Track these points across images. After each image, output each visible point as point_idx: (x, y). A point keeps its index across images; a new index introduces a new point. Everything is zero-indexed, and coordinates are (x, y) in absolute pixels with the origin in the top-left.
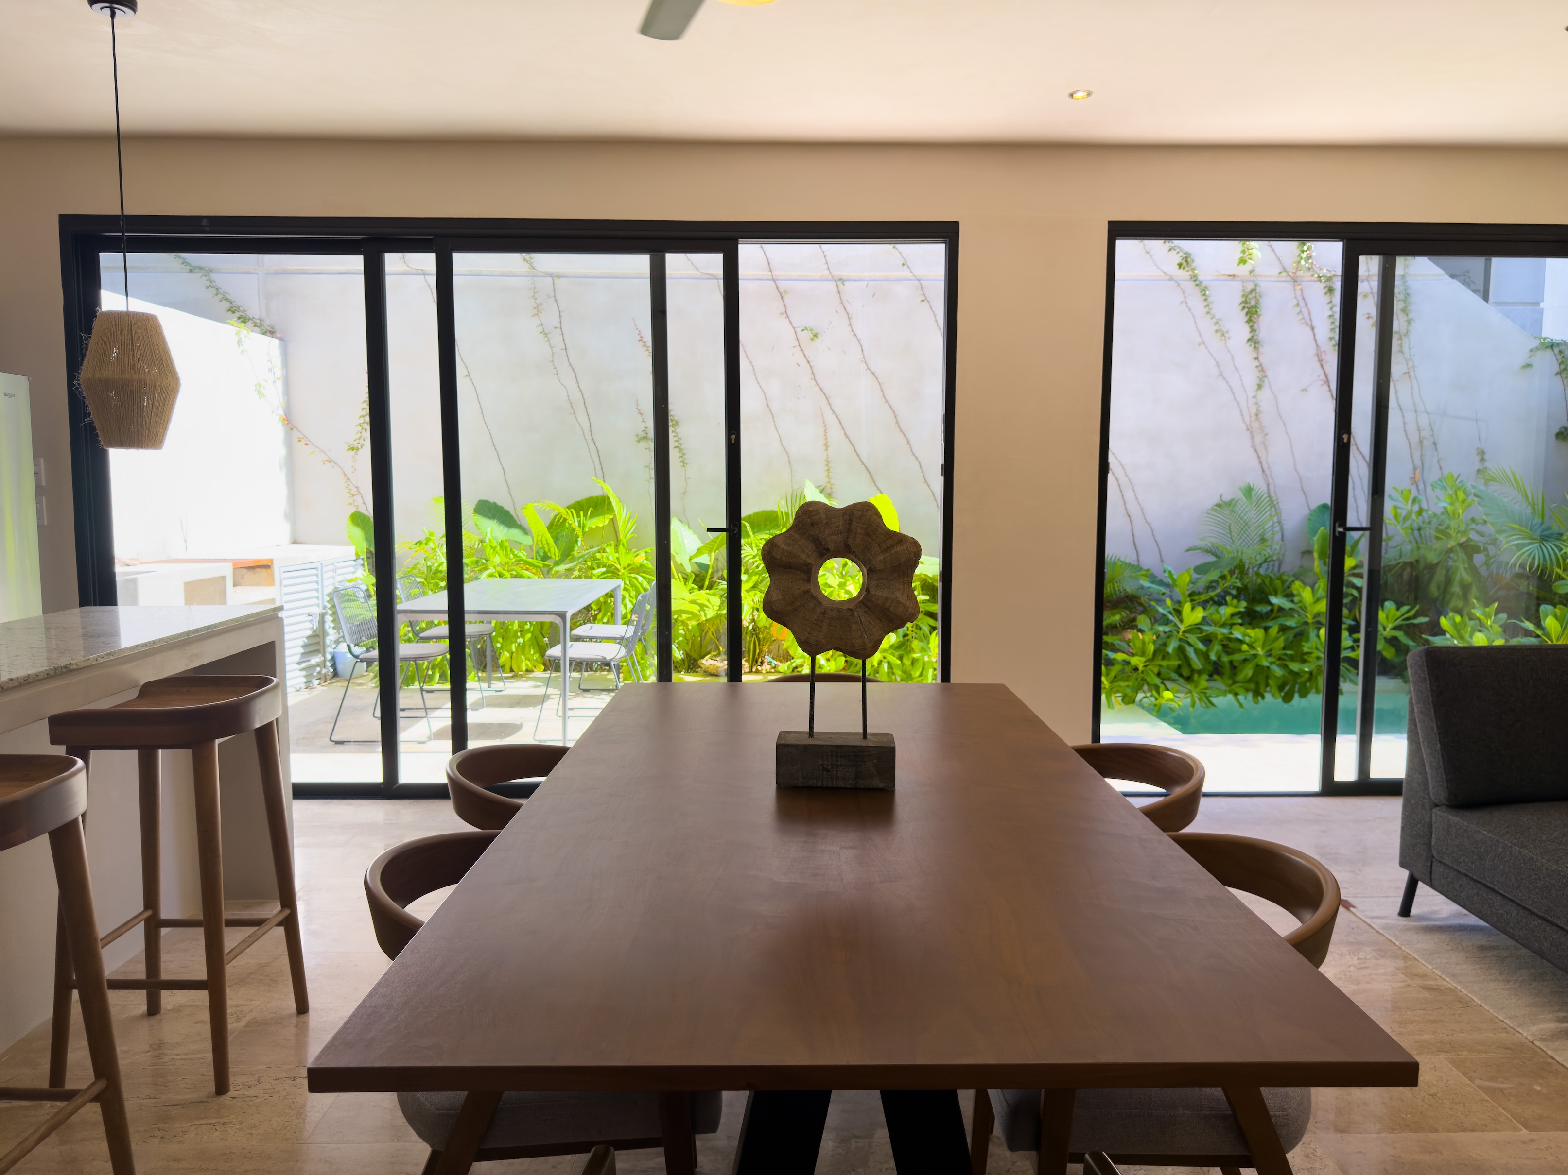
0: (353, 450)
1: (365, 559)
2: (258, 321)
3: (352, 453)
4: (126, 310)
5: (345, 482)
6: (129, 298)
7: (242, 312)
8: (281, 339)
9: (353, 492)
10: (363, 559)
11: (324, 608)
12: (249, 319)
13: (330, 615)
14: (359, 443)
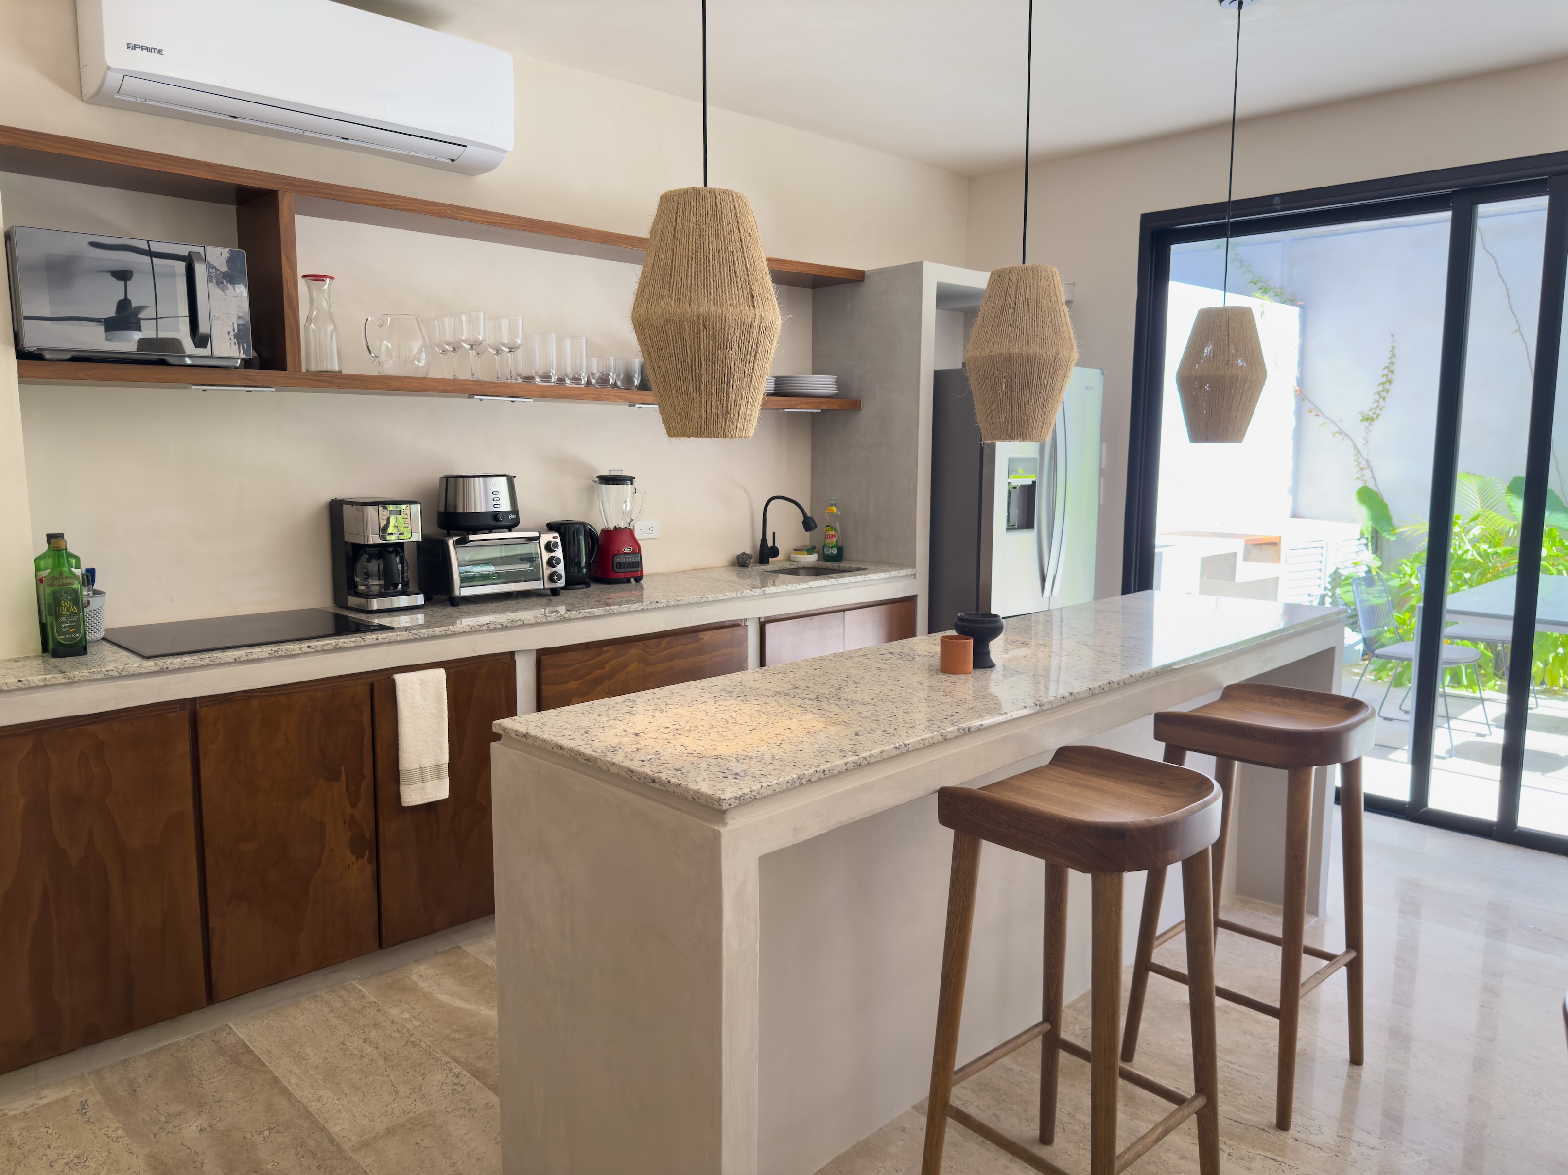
0: (1367, 421)
1: (1369, 539)
2: (1279, 291)
3: (1366, 424)
4: (1223, 306)
5: (1355, 455)
6: (1226, 293)
7: (1264, 282)
8: (1301, 307)
9: (1362, 465)
10: (1367, 538)
11: (1326, 589)
12: (1270, 290)
13: (1330, 597)
14: (1374, 413)
